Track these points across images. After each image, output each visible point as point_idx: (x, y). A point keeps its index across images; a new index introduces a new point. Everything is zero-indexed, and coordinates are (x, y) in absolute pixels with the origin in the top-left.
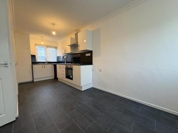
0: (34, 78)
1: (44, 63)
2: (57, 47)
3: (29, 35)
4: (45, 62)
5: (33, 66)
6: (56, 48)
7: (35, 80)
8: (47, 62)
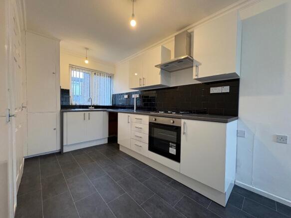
0: (65, 144)
1: (87, 107)
2: (113, 75)
3: (60, 41)
4: (90, 106)
5: (65, 114)
6: (111, 76)
7: (66, 150)
8: (93, 106)
